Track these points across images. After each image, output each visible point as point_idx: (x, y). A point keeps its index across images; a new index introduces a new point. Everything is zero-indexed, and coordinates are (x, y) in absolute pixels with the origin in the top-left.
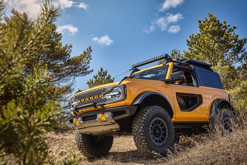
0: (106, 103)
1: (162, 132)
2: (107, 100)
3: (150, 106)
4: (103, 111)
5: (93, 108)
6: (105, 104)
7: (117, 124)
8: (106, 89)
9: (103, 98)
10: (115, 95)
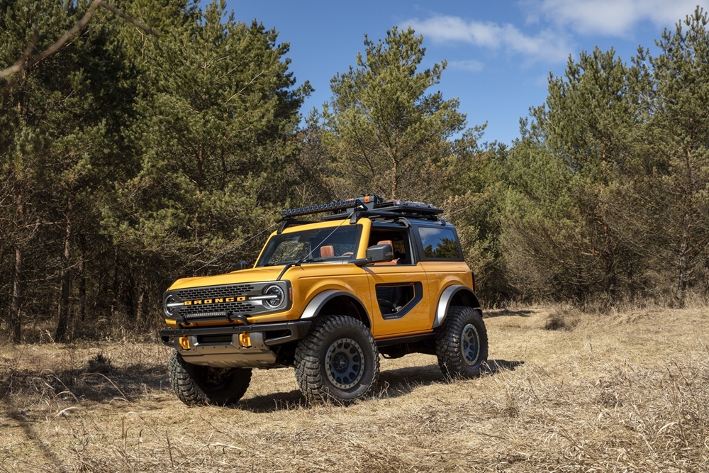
0: (251, 314)
1: (352, 363)
2: (254, 307)
3: (329, 317)
4: (247, 328)
5: (225, 321)
6: (250, 316)
7: (271, 351)
8: (253, 288)
9: (245, 304)
10: (269, 300)
